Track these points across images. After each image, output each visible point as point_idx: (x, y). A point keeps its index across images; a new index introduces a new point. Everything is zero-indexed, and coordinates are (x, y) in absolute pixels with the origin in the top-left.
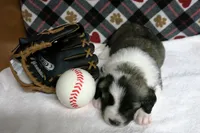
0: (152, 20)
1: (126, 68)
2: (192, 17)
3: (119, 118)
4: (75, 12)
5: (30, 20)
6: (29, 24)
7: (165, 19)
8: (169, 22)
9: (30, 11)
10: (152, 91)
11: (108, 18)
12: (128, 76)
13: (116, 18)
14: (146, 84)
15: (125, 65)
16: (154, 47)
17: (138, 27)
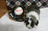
4: (19, 2)
7: (40, 4)
9: (8, 2)
12: (33, 18)
13: (29, 4)
16: (38, 11)
17: (34, 6)
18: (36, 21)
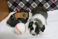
0: (44, 5)
1: (37, 20)
2: (56, 4)
3: (35, 33)
4: (23, 3)
5: (10, 6)
6: (10, 7)
8: (49, 6)
9: (10, 3)
10: (44, 26)
11: (32, 5)
12: (37, 22)
13: (34, 5)
14: (42, 24)
15: (37, 19)
17: (40, 7)
18: (41, 26)
